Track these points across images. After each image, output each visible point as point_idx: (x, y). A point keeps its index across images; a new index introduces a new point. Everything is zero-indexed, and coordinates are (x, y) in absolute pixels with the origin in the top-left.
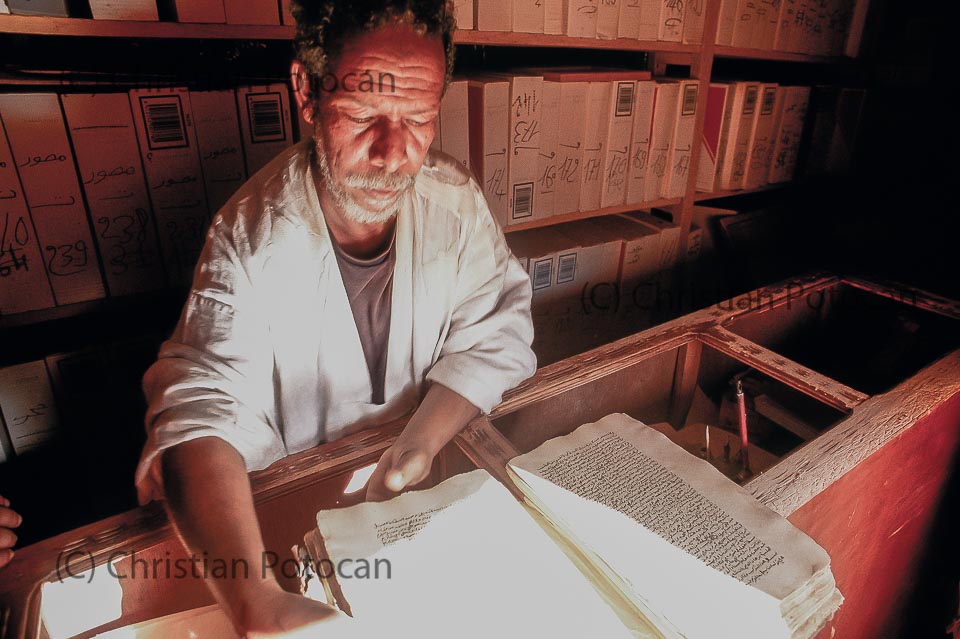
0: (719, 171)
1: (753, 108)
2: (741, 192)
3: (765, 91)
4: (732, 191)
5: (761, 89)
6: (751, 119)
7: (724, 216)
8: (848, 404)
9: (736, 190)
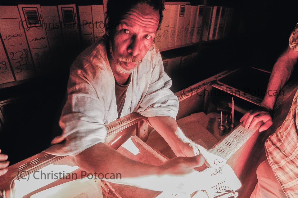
1: (219, 14)
3: (222, 9)
6: (218, 18)
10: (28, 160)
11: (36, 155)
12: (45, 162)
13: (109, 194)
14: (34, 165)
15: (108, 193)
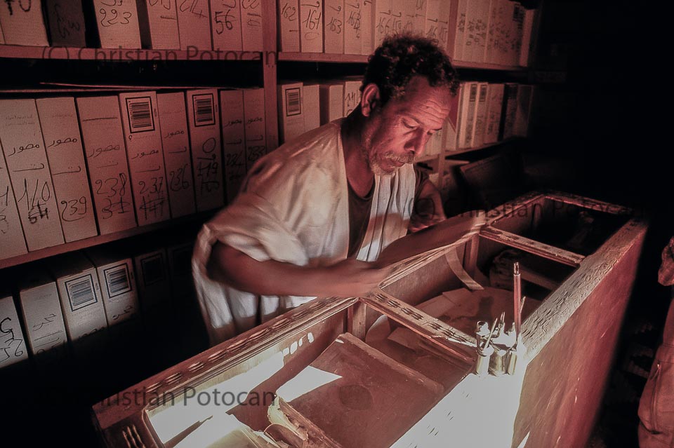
0: (458, 137)
1: (474, 98)
2: (469, 150)
3: (481, 88)
4: (465, 149)
5: (479, 86)
6: (474, 105)
7: (462, 165)
8: (576, 261)
9: (468, 149)
10: (160, 376)
11: (173, 368)
12: (193, 379)
13: (310, 443)
14: (174, 384)
15: (308, 441)
